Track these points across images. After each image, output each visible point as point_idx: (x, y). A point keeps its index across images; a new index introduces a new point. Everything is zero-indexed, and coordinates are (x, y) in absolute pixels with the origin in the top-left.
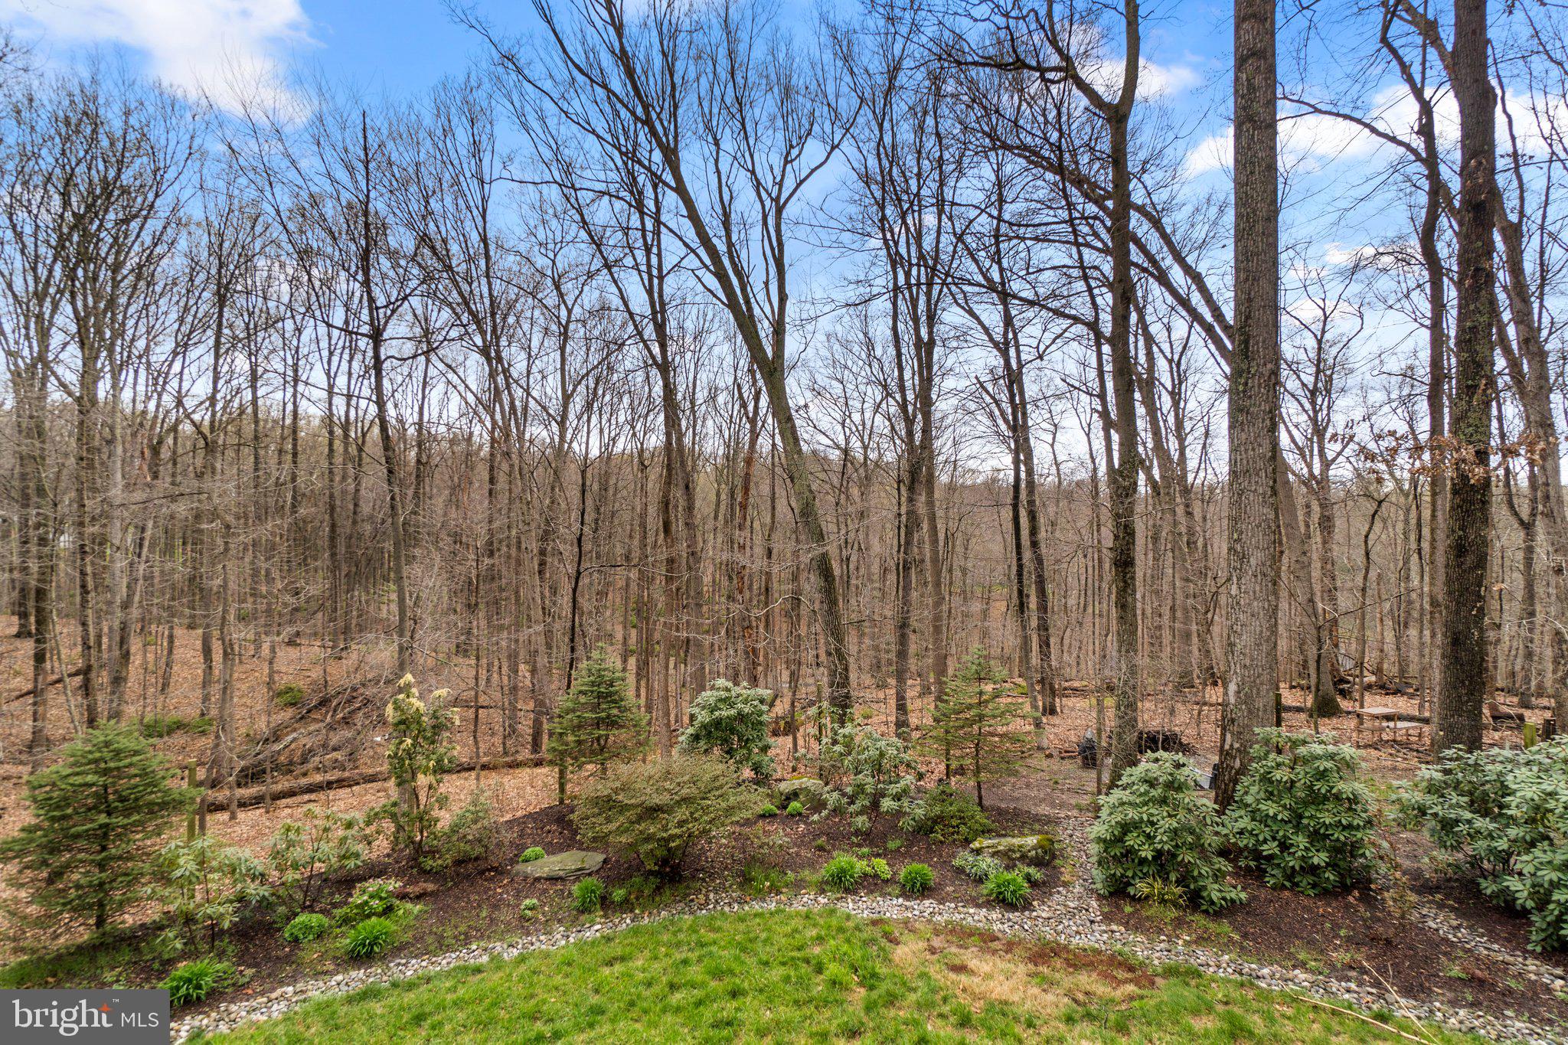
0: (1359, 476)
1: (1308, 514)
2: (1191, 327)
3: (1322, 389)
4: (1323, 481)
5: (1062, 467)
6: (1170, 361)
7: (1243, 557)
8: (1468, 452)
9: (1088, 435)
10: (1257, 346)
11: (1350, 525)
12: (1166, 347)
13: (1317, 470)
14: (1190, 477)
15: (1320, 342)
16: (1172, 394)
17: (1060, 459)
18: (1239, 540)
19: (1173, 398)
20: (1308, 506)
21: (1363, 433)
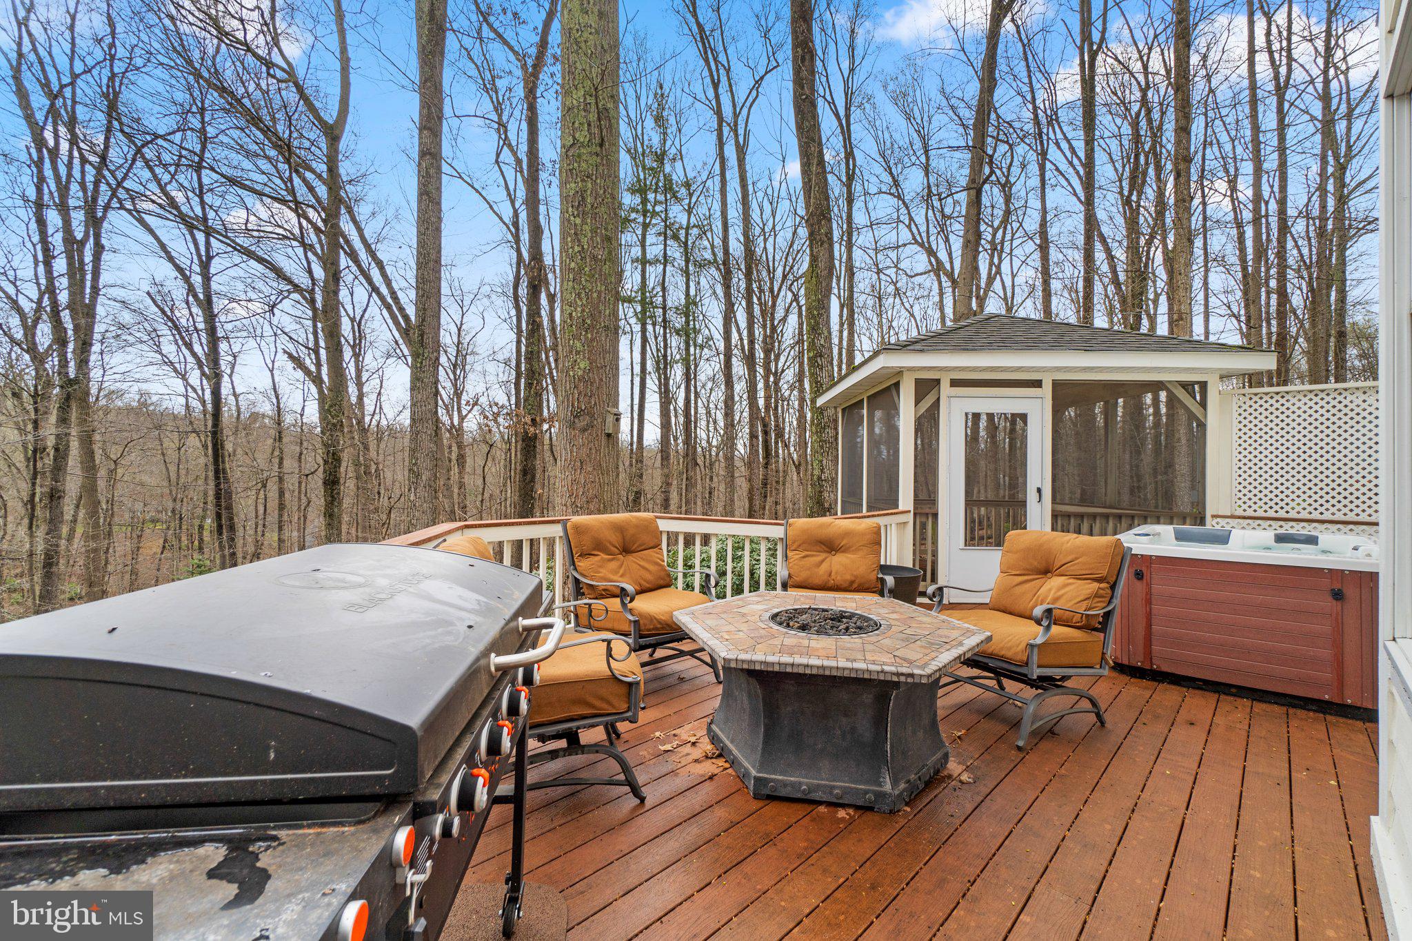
0: (480, 428)
1: (450, 452)
2: (370, 296)
3: (460, 364)
4: (460, 430)
5: (241, 398)
6: (353, 320)
7: (418, 476)
8: (528, 419)
9: (272, 371)
10: (428, 339)
11: (474, 461)
12: (349, 308)
13: (456, 422)
14: (367, 419)
15: (459, 330)
16: (353, 347)
17: (238, 391)
18: (415, 464)
19: (354, 350)
20: (450, 447)
21: (483, 400)
